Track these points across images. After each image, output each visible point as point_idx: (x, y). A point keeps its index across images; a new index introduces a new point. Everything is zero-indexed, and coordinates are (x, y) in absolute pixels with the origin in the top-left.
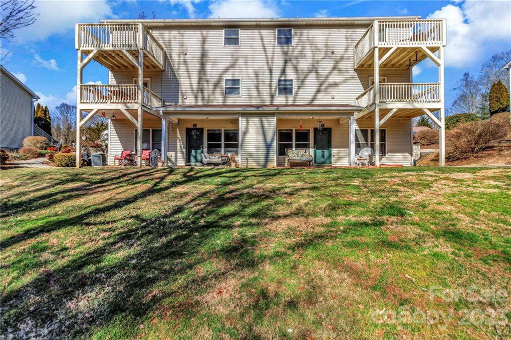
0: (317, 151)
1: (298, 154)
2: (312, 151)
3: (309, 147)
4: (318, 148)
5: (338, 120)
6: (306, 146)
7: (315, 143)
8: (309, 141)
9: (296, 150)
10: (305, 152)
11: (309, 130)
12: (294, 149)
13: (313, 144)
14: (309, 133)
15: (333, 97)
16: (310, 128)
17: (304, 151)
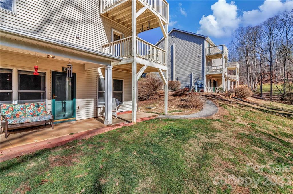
0: (56, 102)
1: (23, 110)
2: (48, 103)
3: (44, 98)
4: (57, 99)
5: (84, 65)
6: (39, 97)
7: (53, 92)
8: (44, 89)
9: (19, 103)
10: (38, 107)
11: (44, 73)
12: (16, 102)
13: (50, 94)
14: (44, 77)
15: (77, 37)
16: (46, 70)
17: (36, 104)
